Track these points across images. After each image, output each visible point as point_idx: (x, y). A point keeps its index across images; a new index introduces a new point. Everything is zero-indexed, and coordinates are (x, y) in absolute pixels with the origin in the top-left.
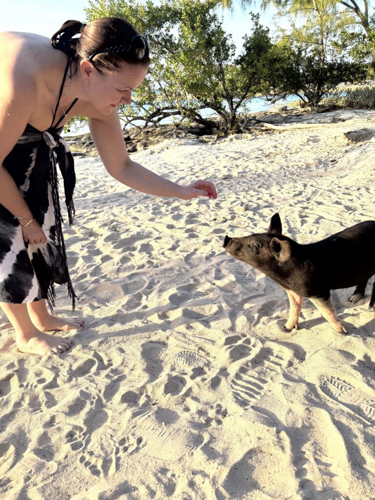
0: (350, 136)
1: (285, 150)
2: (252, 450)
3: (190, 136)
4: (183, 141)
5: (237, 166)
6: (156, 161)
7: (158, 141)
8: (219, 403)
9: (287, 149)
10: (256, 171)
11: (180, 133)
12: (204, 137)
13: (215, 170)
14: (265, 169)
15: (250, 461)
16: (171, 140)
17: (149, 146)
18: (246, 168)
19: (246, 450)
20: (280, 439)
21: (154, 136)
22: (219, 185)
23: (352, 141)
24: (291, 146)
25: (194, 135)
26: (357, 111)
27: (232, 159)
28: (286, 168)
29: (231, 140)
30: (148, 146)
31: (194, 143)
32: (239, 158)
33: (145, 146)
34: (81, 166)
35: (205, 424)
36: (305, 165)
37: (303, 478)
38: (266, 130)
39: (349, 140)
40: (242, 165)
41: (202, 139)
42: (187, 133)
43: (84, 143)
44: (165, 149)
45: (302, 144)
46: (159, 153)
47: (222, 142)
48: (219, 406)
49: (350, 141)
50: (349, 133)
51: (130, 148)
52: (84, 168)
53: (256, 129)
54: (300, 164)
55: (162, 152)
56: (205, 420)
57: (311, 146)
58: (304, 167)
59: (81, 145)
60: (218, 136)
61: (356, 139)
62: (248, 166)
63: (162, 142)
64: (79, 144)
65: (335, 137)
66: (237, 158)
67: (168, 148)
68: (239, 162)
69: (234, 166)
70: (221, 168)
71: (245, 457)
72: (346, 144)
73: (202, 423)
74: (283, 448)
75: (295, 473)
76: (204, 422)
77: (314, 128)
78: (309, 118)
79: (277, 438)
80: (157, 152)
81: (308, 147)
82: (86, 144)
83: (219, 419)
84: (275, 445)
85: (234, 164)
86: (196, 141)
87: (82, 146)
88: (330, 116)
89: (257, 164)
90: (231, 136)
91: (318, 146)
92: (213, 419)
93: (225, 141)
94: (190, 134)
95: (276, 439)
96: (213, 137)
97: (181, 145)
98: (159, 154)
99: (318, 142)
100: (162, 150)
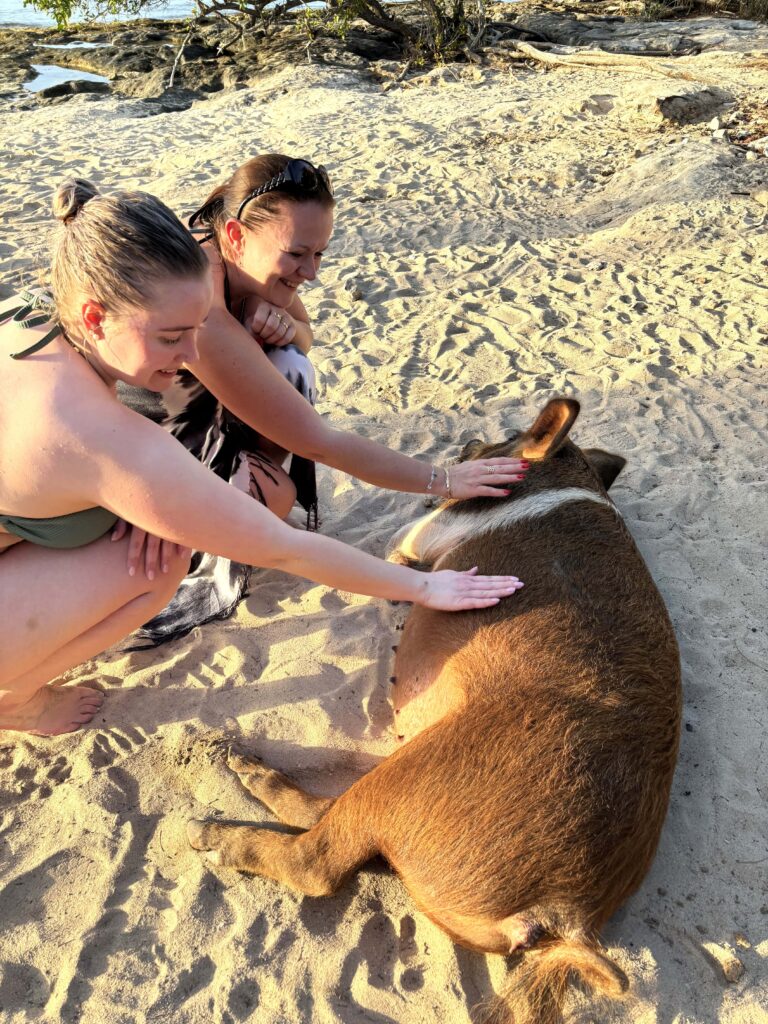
0: (670, 107)
1: (527, 127)
2: (62, 852)
3: (348, 58)
4: (326, 73)
5: (406, 166)
6: (252, 124)
7: (271, 68)
8: (64, 755)
9: (532, 127)
10: (439, 185)
11: (326, 50)
12: (379, 65)
13: (356, 171)
14: (460, 182)
15: (50, 872)
16: (300, 68)
17: (250, 80)
18: (423, 172)
19: (54, 850)
20: (119, 836)
21: (270, 51)
22: (345, 217)
23: (672, 122)
24: (545, 118)
25: (357, 58)
26: (741, 23)
27: (401, 145)
28: (504, 183)
29: (434, 81)
30: (248, 78)
31: (348, 80)
32: (419, 143)
33: (240, 79)
34: (81, 126)
35: (20, 795)
36: (546, 179)
37: (115, 908)
38: (521, 60)
39: (665, 117)
40: (417, 165)
41: (372, 69)
42: (343, 50)
43: (113, 54)
44: (280, 93)
45: (569, 114)
46: (264, 102)
47: (412, 84)
48: (63, 761)
49: (667, 120)
50: (670, 99)
51: (207, 80)
52: (87, 131)
53: (497, 54)
54: (537, 174)
55: (271, 100)
56: (22, 788)
57: (586, 124)
58: (542, 184)
59: (107, 56)
60: (410, 65)
61: (682, 117)
62: (429, 168)
63: (280, 71)
64: (101, 55)
65: (640, 107)
66: (414, 142)
67: (285, 92)
68: (413, 156)
69: (399, 167)
70: (369, 166)
71: (44, 864)
72: (657, 128)
73: (14, 793)
74: (114, 851)
75: (109, 898)
76: (19, 790)
77: (622, 68)
78: (630, 32)
79: (113, 833)
80: (259, 101)
81: (580, 125)
82: (116, 56)
83: (48, 787)
84: (104, 846)
85: (402, 160)
86: (355, 76)
87: (108, 61)
88: (676, 32)
89: (449, 166)
90: (439, 70)
91: (602, 124)
92: (37, 786)
93: (420, 82)
94: (350, 54)
95: (110, 836)
96: (401, 66)
97: (317, 85)
98: (263, 106)
99: (606, 112)
100: (273, 95)
